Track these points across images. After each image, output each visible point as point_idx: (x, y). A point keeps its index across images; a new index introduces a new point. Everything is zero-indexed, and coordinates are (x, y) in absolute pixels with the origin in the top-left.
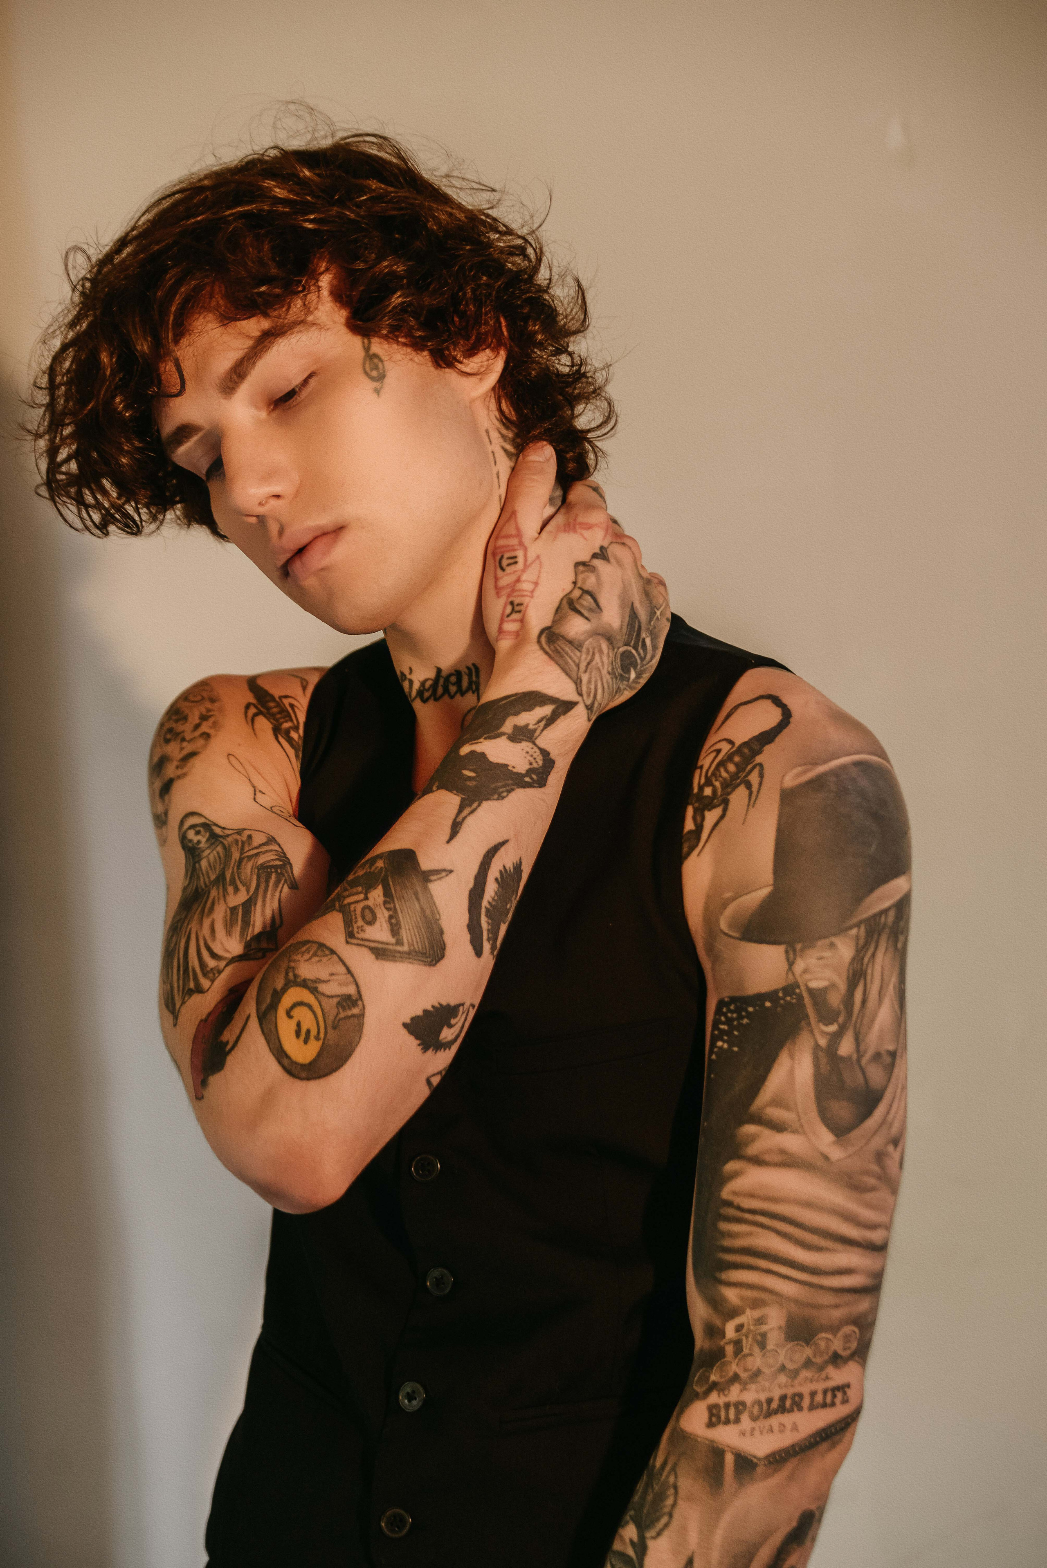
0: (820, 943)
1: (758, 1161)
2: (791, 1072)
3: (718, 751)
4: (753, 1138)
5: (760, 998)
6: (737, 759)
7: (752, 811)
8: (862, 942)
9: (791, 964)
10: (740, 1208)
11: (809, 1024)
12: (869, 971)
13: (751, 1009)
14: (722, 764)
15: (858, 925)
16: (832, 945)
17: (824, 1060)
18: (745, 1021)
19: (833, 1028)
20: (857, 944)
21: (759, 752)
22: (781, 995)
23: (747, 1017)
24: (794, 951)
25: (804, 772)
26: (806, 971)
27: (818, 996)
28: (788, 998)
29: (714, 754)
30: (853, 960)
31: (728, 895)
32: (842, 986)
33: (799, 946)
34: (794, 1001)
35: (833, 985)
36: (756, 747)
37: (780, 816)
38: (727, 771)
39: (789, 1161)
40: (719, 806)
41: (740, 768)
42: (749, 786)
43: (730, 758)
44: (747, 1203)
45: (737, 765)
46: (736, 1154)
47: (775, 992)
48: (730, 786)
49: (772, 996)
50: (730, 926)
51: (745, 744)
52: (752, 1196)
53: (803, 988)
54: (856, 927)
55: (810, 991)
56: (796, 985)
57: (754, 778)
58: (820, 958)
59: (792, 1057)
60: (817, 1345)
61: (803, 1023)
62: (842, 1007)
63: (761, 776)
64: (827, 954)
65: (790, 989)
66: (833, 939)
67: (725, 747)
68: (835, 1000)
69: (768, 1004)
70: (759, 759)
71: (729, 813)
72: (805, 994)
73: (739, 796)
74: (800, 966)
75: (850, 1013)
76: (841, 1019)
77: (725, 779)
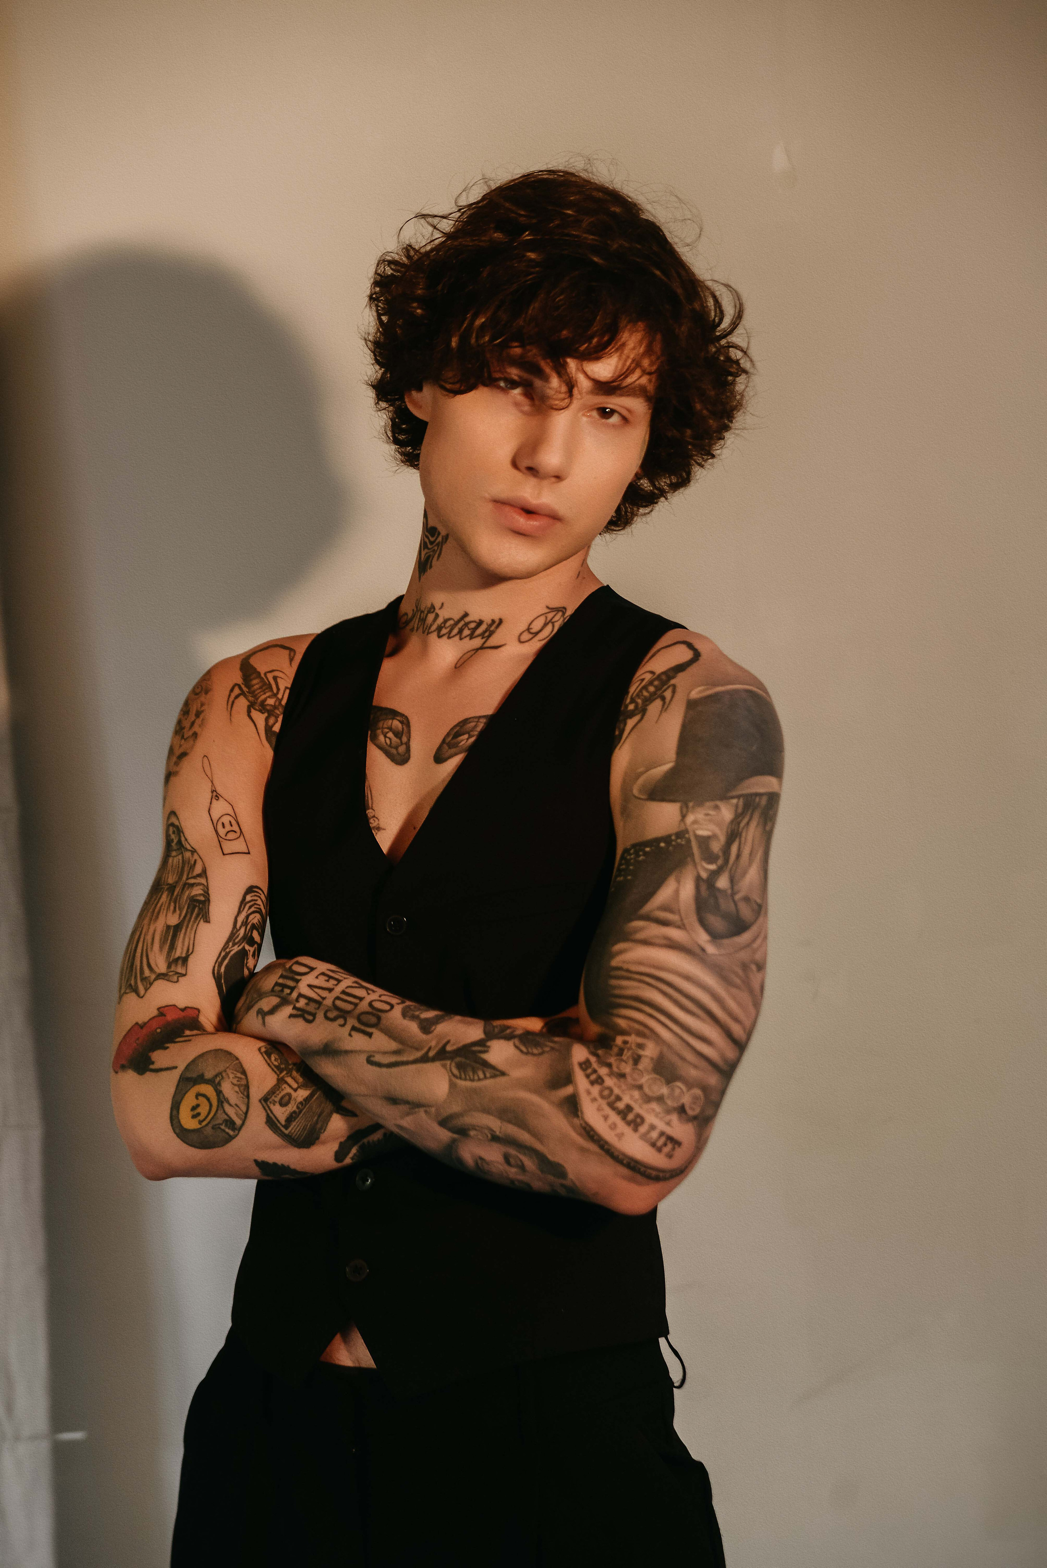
0: (708, 804)
1: (646, 942)
2: (677, 892)
3: (643, 680)
4: (641, 929)
5: (657, 840)
6: (656, 683)
7: (664, 715)
8: (740, 810)
9: (683, 817)
10: (628, 971)
11: (694, 861)
12: (744, 834)
13: (648, 849)
14: (645, 688)
15: (738, 797)
16: (717, 807)
17: (703, 888)
18: (641, 858)
19: (713, 867)
20: (736, 811)
21: (673, 677)
22: (673, 838)
23: (643, 855)
24: (687, 807)
25: (707, 689)
26: (695, 822)
27: (704, 842)
28: (679, 841)
29: (639, 683)
30: (732, 822)
31: (641, 770)
32: (723, 839)
33: (691, 804)
34: (683, 843)
35: (714, 836)
36: (671, 674)
37: (685, 717)
38: (648, 691)
39: (672, 945)
40: (639, 713)
41: (657, 688)
42: (663, 699)
43: (651, 683)
44: (634, 968)
45: (656, 687)
46: (627, 937)
47: (670, 836)
48: (648, 701)
49: (667, 839)
50: (640, 791)
51: (663, 673)
52: (640, 963)
53: (691, 834)
54: (737, 798)
55: (697, 837)
56: (686, 831)
57: (668, 694)
58: (707, 815)
59: (678, 881)
60: (673, 1090)
61: (689, 859)
62: (720, 854)
63: (674, 692)
64: (712, 812)
65: (680, 834)
66: (719, 803)
67: (648, 677)
68: (716, 847)
69: (662, 845)
70: (673, 682)
71: (646, 718)
72: (693, 839)
73: (655, 707)
74: (690, 818)
75: (727, 861)
76: (720, 862)
77: (645, 697)
